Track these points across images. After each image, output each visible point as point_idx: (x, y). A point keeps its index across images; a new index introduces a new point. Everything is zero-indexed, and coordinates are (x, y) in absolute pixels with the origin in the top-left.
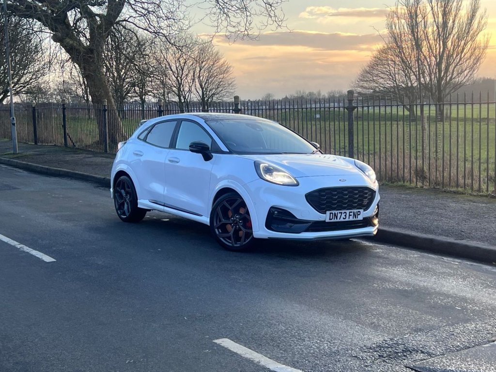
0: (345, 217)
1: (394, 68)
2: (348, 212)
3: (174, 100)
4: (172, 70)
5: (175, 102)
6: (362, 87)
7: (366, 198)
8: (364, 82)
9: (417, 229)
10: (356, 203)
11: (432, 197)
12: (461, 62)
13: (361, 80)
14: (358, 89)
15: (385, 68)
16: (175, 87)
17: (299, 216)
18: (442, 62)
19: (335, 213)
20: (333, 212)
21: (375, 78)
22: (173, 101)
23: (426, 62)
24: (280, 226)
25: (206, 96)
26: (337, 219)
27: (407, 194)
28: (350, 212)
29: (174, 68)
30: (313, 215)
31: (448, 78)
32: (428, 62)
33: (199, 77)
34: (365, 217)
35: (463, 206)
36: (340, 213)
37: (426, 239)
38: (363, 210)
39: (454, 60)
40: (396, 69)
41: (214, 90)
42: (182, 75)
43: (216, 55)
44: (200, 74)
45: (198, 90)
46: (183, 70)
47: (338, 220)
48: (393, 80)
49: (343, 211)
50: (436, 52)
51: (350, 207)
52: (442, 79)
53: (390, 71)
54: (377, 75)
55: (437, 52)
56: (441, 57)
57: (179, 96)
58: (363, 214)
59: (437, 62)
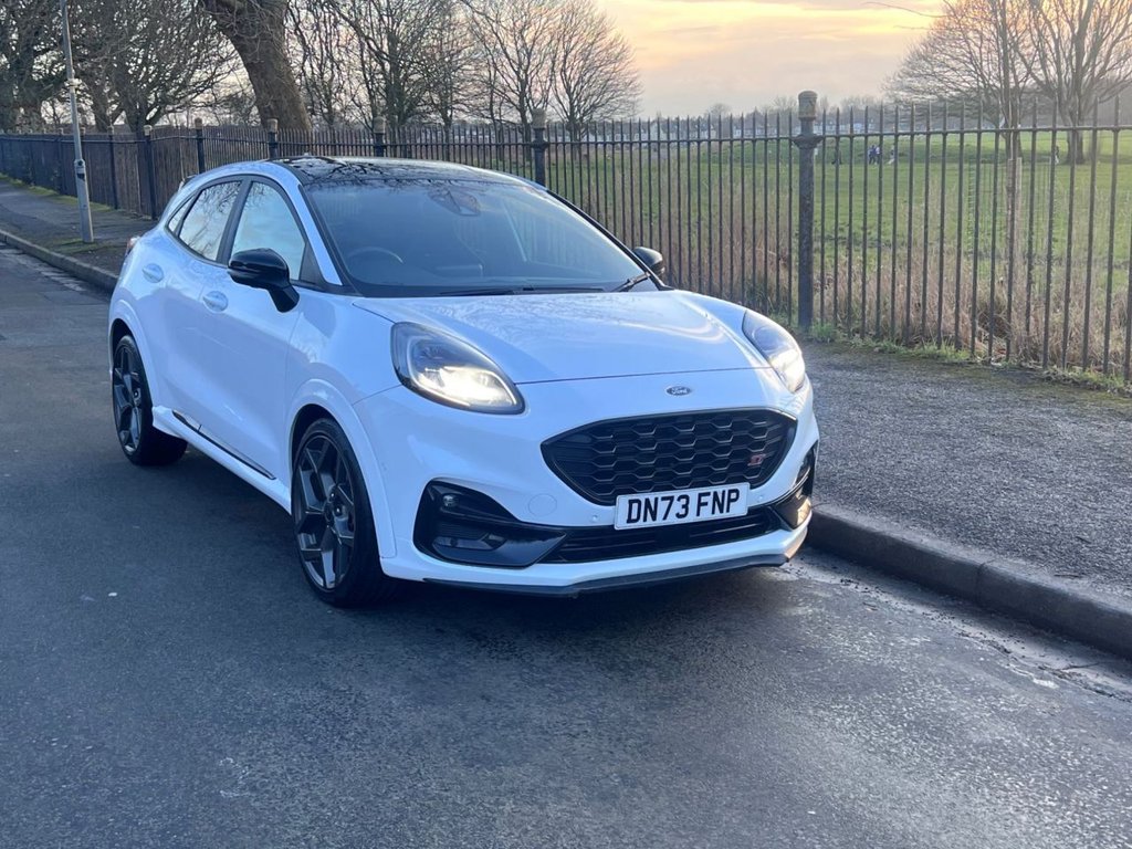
0: (683, 512)
1: (980, 48)
2: (693, 494)
3: (511, 120)
4: (507, 56)
5: (512, 123)
6: (910, 89)
7: (761, 444)
8: (914, 79)
9: (942, 523)
10: (723, 463)
11: (1010, 396)
12: (1126, 34)
13: (908, 74)
14: (901, 93)
15: (961, 47)
16: (513, 91)
17: (523, 513)
18: (1086, 34)
19: (647, 501)
20: (642, 497)
21: (937, 70)
22: (508, 122)
23: (1048, 31)
24: (461, 544)
25: (579, 110)
26: (654, 518)
27: (939, 384)
28: (700, 495)
29: (512, 52)
30: (570, 509)
31: (1098, 69)
32: (1053, 34)
33: (563, 70)
34: (754, 504)
35: (1096, 432)
36: (664, 499)
37: (961, 567)
38: (747, 485)
39: (1111, 30)
40: (983, 50)
41: (595, 97)
42: (528, 66)
43: (600, 22)
44: (565, 62)
45: (561, 98)
46: (529, 55)
47: (659, 522)
48: (976, 72)
49: (676, 494)
50: (1073, 11)
51: (703, 478)
52: (1084, 71)
53: (970, 53)
54: (943, 64)
55: (1076, 12)
56: (1084, 23)
57: (522, 111)
58: (747, 498)
59: (1073, 35)
